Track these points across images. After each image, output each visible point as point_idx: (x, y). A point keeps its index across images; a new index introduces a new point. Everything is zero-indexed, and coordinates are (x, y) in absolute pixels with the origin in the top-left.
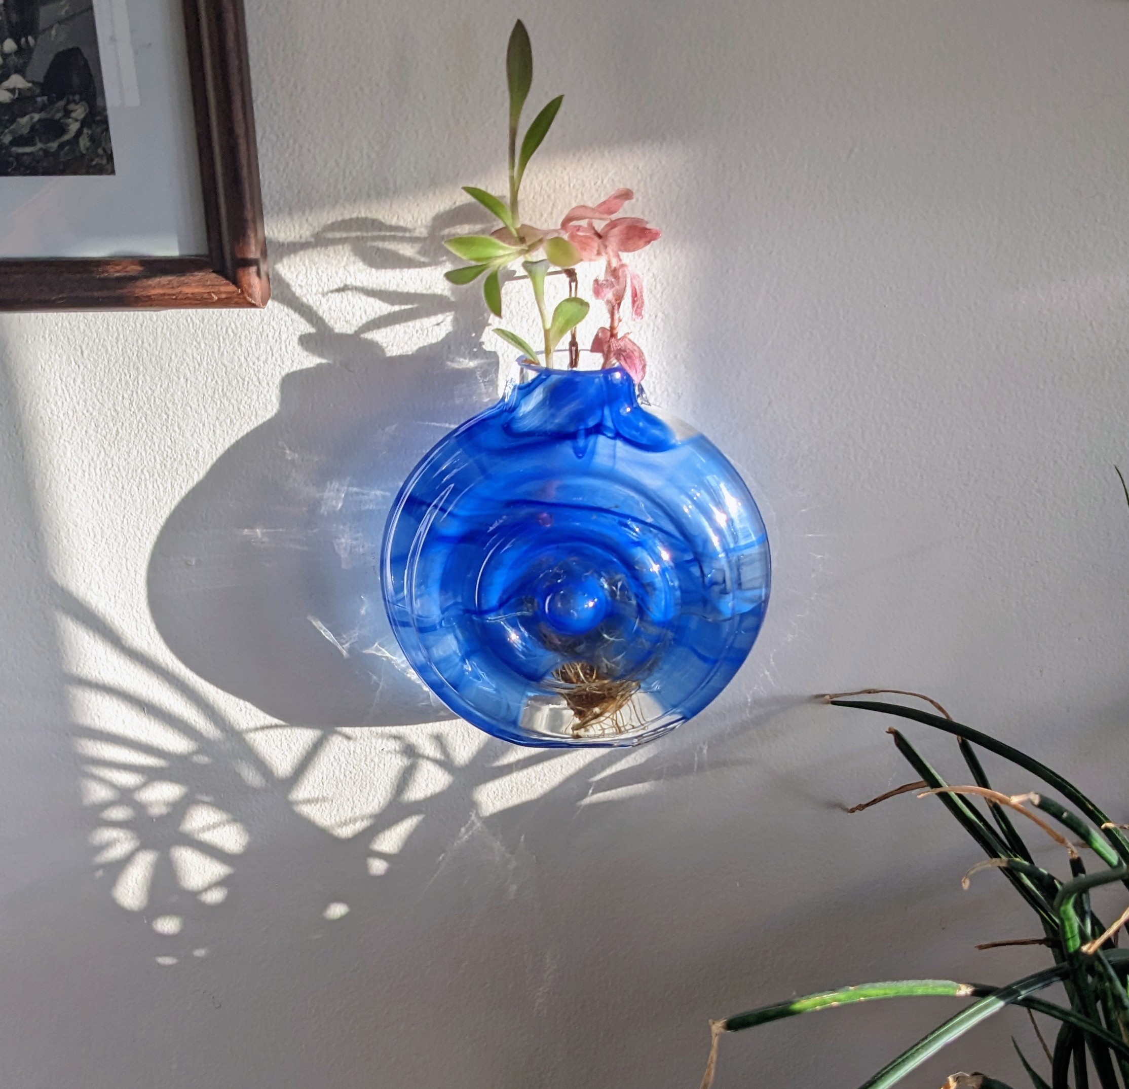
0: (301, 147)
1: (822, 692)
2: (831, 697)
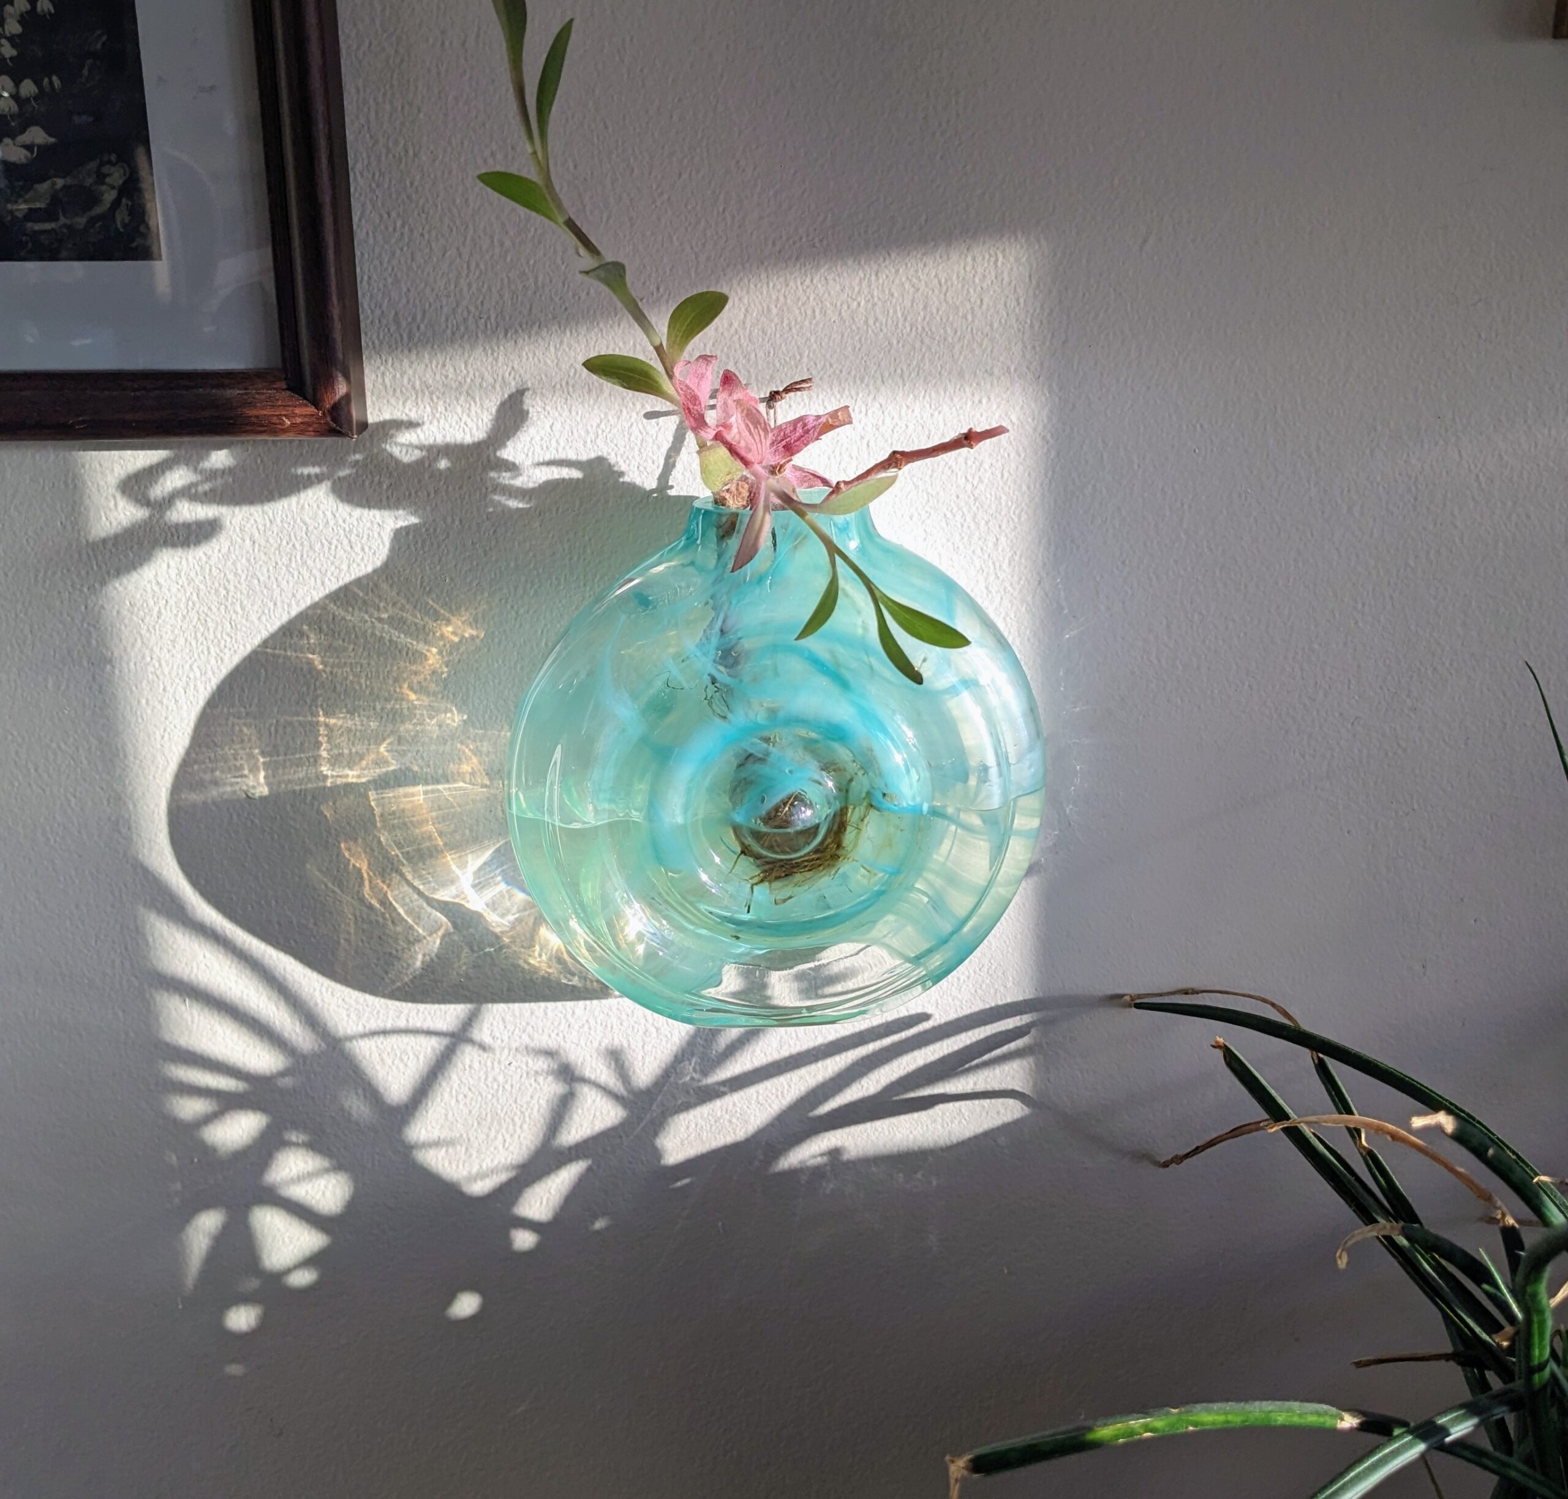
0: (411, 231)
1: (1120, 991)
2: (1132, 998)
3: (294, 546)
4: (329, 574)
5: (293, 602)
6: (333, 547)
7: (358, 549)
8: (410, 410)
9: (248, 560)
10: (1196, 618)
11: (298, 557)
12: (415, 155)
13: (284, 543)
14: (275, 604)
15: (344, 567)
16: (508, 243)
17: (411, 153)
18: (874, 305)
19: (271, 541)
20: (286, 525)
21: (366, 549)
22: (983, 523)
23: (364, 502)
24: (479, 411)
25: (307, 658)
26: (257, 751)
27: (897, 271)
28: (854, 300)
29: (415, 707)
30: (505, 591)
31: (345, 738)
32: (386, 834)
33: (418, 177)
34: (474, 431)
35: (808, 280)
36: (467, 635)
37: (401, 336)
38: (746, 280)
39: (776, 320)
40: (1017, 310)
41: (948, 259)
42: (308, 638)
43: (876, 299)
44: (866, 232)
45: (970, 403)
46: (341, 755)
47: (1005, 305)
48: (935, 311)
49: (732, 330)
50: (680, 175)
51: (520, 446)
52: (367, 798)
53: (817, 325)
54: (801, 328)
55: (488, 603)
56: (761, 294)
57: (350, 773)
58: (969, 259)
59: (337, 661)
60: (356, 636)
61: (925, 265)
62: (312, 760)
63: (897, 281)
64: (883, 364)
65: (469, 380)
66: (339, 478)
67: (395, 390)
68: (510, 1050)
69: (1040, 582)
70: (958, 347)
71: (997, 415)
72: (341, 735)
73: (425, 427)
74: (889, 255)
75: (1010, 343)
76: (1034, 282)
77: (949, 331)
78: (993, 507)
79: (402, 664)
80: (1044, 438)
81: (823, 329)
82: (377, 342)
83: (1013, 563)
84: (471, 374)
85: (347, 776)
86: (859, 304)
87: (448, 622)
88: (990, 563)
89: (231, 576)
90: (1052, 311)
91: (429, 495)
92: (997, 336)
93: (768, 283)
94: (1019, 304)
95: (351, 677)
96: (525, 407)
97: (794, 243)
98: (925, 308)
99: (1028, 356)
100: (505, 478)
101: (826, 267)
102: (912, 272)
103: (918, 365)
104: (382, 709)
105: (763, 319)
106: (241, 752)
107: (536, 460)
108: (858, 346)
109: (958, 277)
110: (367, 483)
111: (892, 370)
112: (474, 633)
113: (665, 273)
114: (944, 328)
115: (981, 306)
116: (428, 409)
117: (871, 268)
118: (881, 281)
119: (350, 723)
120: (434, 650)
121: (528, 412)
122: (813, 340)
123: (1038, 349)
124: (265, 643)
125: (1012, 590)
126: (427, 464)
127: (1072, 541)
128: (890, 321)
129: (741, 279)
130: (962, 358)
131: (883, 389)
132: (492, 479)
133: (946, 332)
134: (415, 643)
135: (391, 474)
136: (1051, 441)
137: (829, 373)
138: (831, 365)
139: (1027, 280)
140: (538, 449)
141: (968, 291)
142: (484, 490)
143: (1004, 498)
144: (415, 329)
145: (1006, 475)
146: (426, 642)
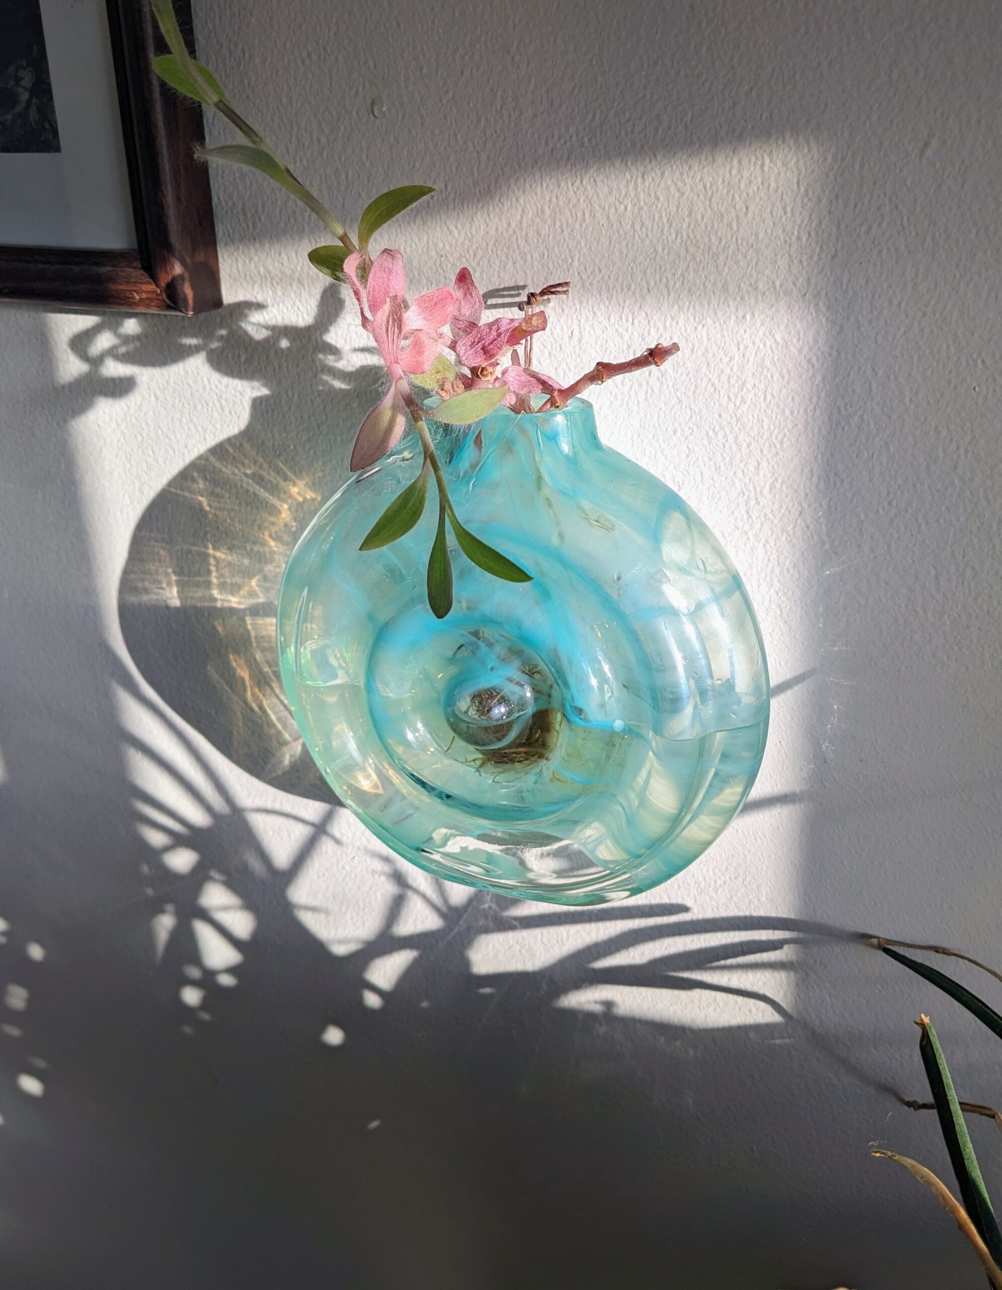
3: (183, 404)
4: (208, 431)
5: (186, 452)
6: (210, 409)
7: (227, 412)
8: (257, 293)
9: (154, 413)
10: (968, 572)
11: (187, 415)
12: (250, 57)
13: (177, 401)
14: (174, 452)
15: (218, 426)
16: (323, 140)
17: (247, 55)
18: (641, 209)
19: (168, 398)
20: (177, 387)
21: (233, 413)
22: (745, 445)
23: (229, 372)
24: (308, 297)
25: (198, 500)
26: (170, 570)
27: (663, 174)
28: (621, 203)
29: (274, 552)
30: (334, 462)
31: (227, 570)
32: (260, 653)
33: (253, 79)
34: (305, 315)
35: (578, 182)
36: (308, 497)
37: (247, 225)
38: (522, 179)
39: (549, 221)
40: (784, 219)
41: (714, 162)
42: (198, 483)
43: (642, 203)
44: (633, 131)
45: (733, 318)
46: (225, 583)
47: (772, 213)
48: (699, 217)
49: (511, 231)
50: (462, 72)
51: (340, 332)
52: (244, 621)
53: (586, 228)
54: (572, 230)
55: (323, 471)
56: (536, 194)
57: (233, 599)
58: (735, 162)
59: (218, 505)
60: (231, 487)
61: (690, 168)
62: (207, 584)
63: (663, 184)
64: (648, 272)
65: (299, 269)
66: (211, 350)
67: (245, 275)
68: (353, 847)
69: (801, 512)
70: (722, 257)
71: (761, 333)
72: (225, 567)
73: (269, 310)
74: (655, 156)
75: (776, 255)
76: (802, 189)
77: (714, 240)
78: (756, 431)
79: (263, 515)
80: (809, 361)
81: (592, 232)
82: (231, 231)
83: (773, 490)
84: (301, 264)
85: (230, 601)
86: (626, 208)
87: (294, 484)
88: (751, 487)
89: (144, 425)
90: (820, 222)
91: (274, 370)
92: (763, 247)
93: (542, 184)
94: (785, 213)
95: (228, 520)
96: (342, 296)
97: (565, 143)
98: (690, 214)
99: (794, 271)
100: (330, 360)
101: (595, 168)
102: (677, 174)
103: (683, 275)
104: (251, 550)
105: (538, 220)
106: (160, 569)
107: (353, 347)
108: (625, 252)
109: (723, 182)
110: (230, 356)
111: (658, 278)
112: (313, 495)
113: (451, 171)
114: (709, 236)
115: (746, 214)
116: (270, 292)
117: (637, 170)
118: (647, 184)
119: (230, 558)
120: (286, 506)
121: (344, 301)
122: (583, 245)
123: (805, 263)
124: (170, 484)
125: (772, 517)
126: (272, 342)
127: (836, 474)
128: (655, 227)
129: (518, 179)
130: (726, 270)
131: (648, 297)
132: (320, 359)
133: (710, 240)
134: (271, 497)
135: (246, 348)
136: (817, 365)
137: (598, 278)
138: (600, 271)
139: (795, 187)
140: (354, 336)
141: (733, 196)
142: (315, 369)
143: (766, 421)
144: (257, 220)
145: (769, 397)
146: (279, 499)
